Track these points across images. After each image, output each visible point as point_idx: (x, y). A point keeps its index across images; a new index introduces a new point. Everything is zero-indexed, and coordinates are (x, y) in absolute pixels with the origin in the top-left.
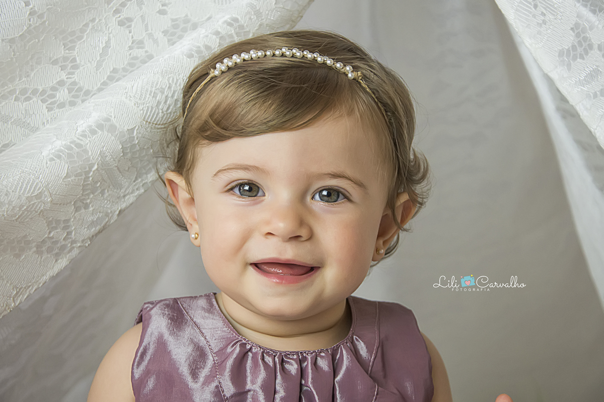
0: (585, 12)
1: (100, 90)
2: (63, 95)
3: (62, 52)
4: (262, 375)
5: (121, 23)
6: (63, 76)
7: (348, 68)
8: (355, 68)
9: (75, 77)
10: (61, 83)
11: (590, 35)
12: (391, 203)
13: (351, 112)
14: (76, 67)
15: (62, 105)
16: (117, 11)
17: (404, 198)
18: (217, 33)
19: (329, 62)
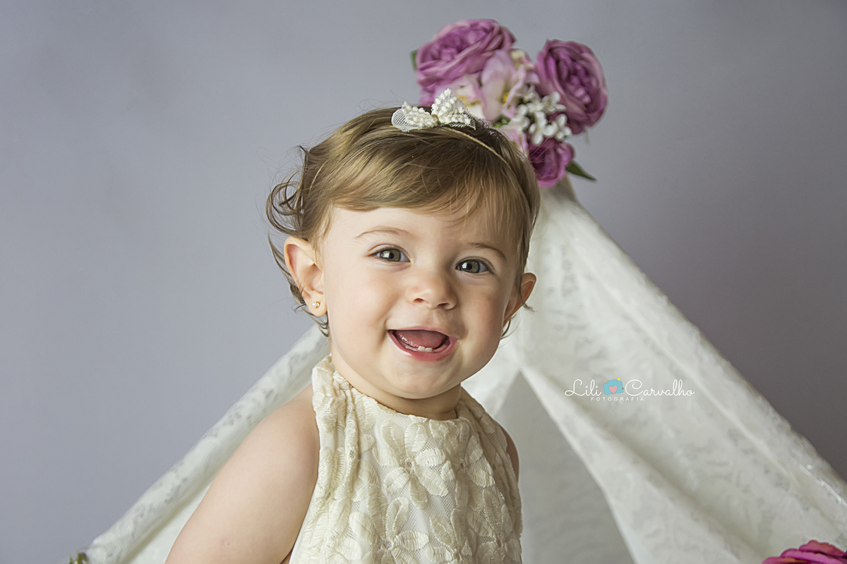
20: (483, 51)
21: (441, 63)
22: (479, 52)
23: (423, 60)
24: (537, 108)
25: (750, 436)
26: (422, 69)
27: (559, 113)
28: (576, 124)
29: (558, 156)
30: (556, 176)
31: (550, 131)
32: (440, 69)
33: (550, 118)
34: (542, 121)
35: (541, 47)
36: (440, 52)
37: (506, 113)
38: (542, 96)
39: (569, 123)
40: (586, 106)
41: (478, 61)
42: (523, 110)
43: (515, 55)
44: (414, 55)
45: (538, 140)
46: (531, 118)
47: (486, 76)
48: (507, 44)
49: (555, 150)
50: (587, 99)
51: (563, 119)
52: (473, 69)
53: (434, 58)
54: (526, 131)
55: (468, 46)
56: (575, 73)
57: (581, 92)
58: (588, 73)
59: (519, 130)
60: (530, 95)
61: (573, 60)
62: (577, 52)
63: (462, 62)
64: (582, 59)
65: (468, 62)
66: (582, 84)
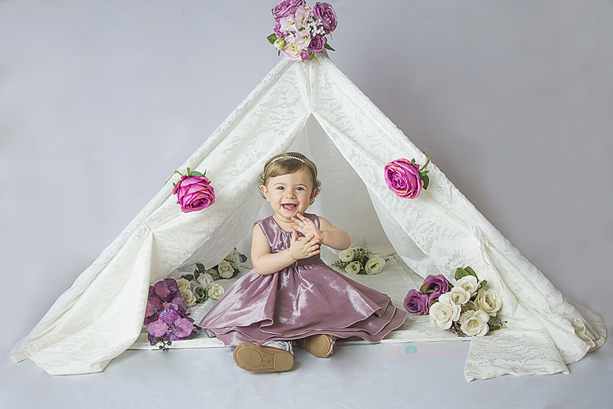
0: (354, 147)
1: (243, 171)
2: (234, 173)
3: (233, 163)
4: (286, 238)
5: (246, 155)
6: (233, 169)
7: (303, 160)
8: (304, 160)
9: (236, 169)
10: (233, 170)
11: (355, 152)
12: (313, 191)
13: (303, 170)
14: (236, 166)
15: (234, 175)
16: (245, 153)
17: (316, 189)
18: (269, 157)
19: (298, 159)
20: (295, 6)
21: (281, 11)
22: (294, 7)
23: (275, 11)
24: (313, 24)
25: (385, 131)
26: (275, 14)
27: (320, 26)
28: (327, 31)
29: (322, 41)
30: (321, 48)
31: (318, 32)
32: (281, 13)
33: (318, 28)
34: (315, 28)
35: (315, 5)
36: (281, 8)
37: (304, 26)
38: (315, 21)
39: (324, 29)
40: (330, 24)
41: (294, 10)
42: (309, 25)
43: (306, 8)
44: (272, 10)
45: (314, 35)
46: (312, 28)
47: (296, 14)
48: (303, 4)
49: (320, 39)
50: (330, 22)
51: (322, 28)
52: (292, 12)
53: (279, 9)
54: (310, 32)
55: (290, 5)
56: (326, 13)
57: (328, 19)
58: (330, 13)
59: (308, 32)
60: (311, 20)
61: (325, 9)
62: (326, 6)
63: (288, 10)
64: (328, 8)
65: (291, 10)
66: (328, 17)
